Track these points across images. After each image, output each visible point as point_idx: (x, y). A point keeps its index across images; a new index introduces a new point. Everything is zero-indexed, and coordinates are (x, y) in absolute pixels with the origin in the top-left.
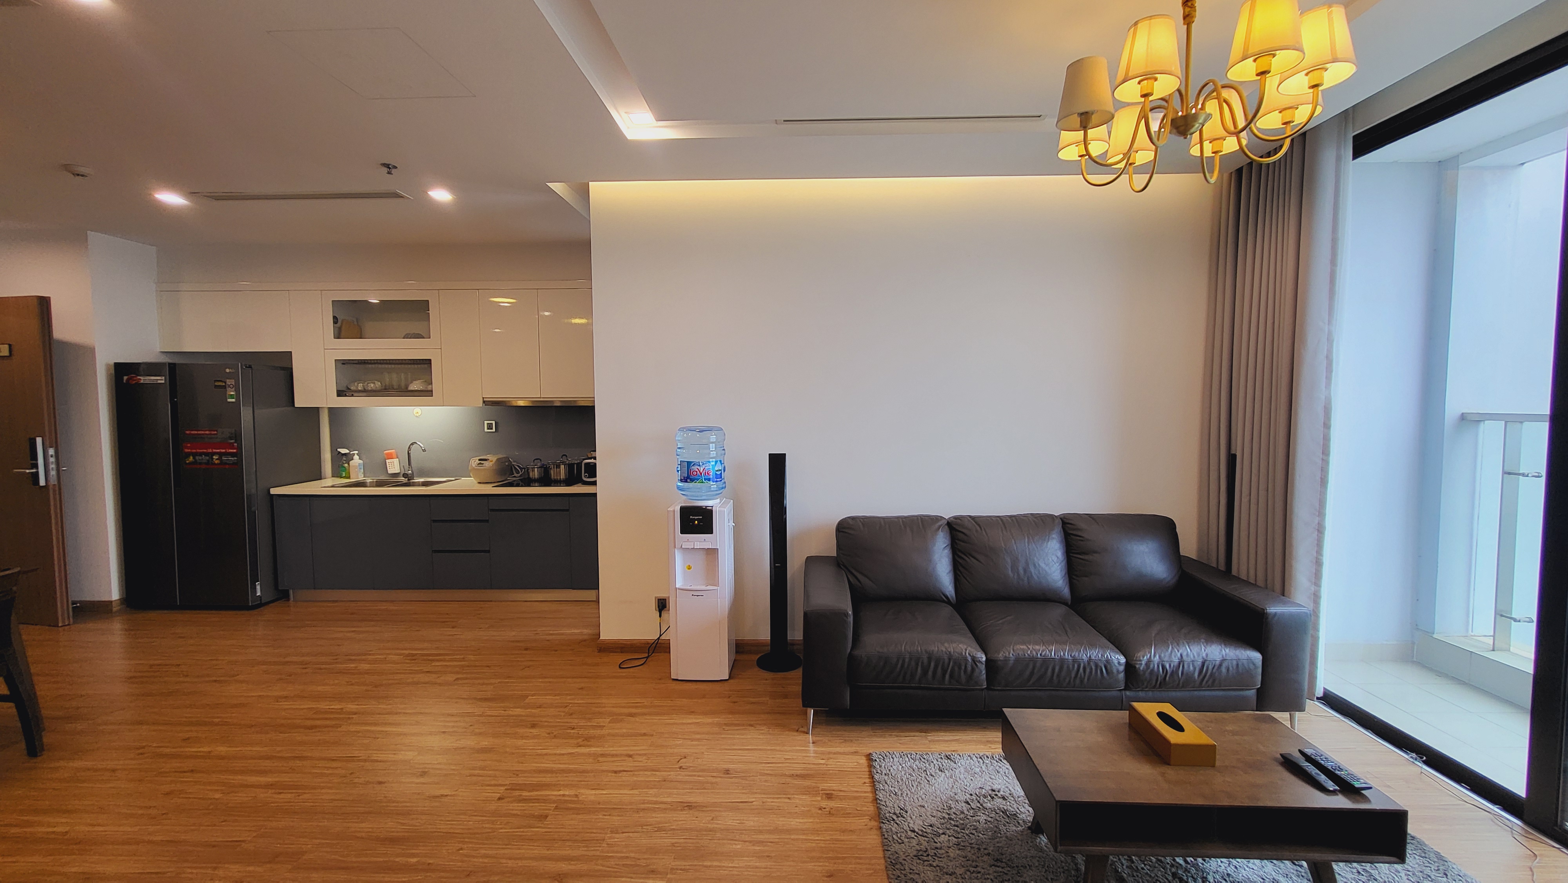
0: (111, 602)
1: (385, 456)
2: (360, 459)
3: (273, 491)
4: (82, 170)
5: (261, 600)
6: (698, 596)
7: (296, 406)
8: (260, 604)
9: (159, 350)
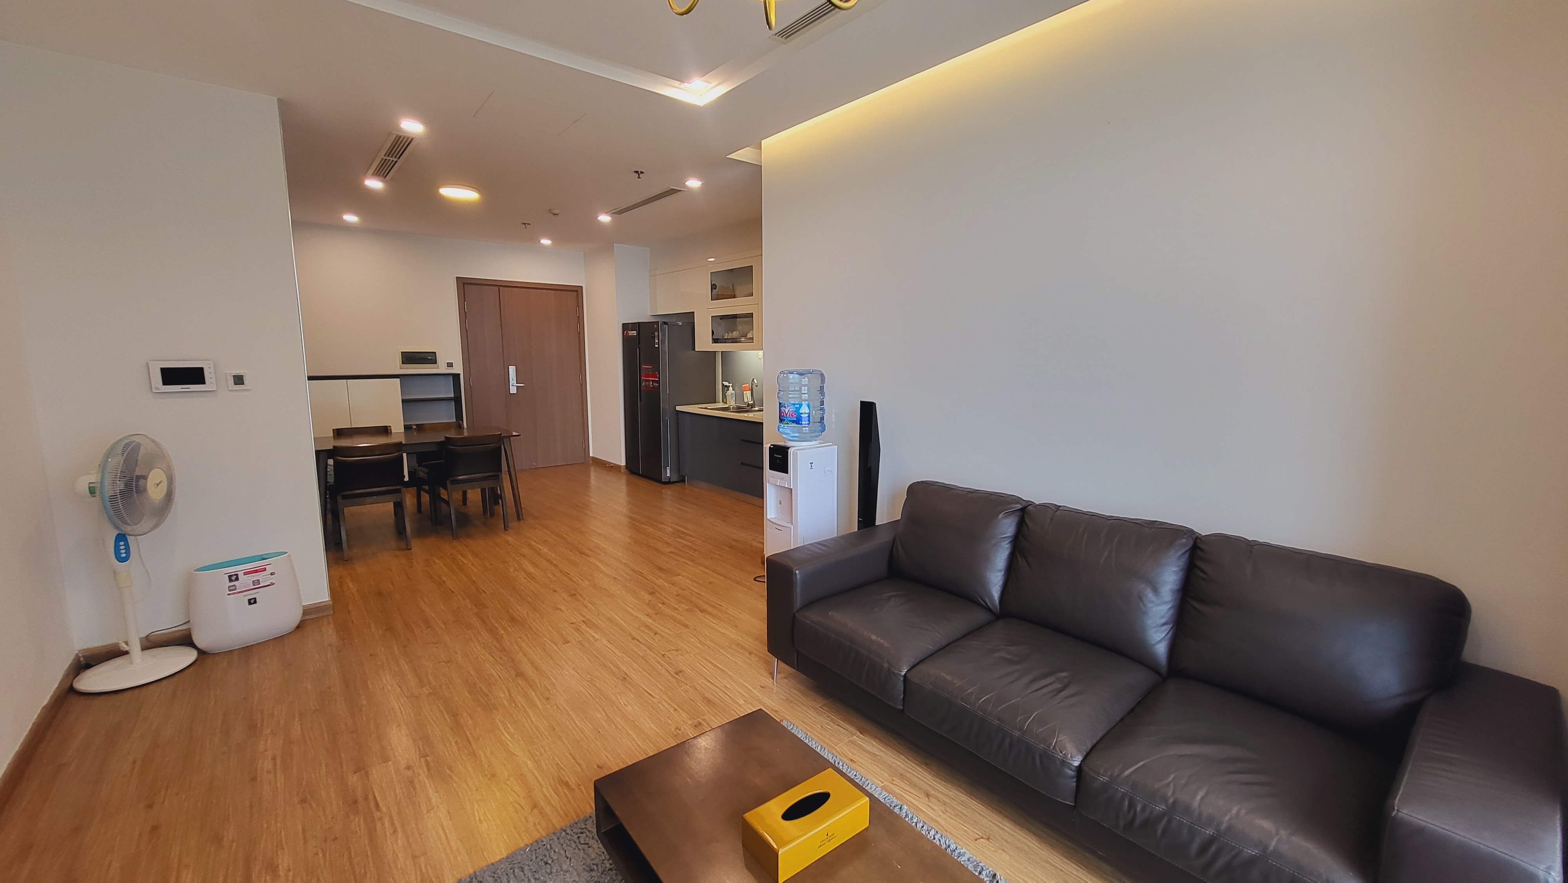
0: (621, 466)
1: (743, 389)
2: (733, 390)
3: (678, 408)
4: (556, 212)
5: (670, 480)
6: (779, 530)
7: (696, 350)
8: (669, 482)
9: (650, 314)
